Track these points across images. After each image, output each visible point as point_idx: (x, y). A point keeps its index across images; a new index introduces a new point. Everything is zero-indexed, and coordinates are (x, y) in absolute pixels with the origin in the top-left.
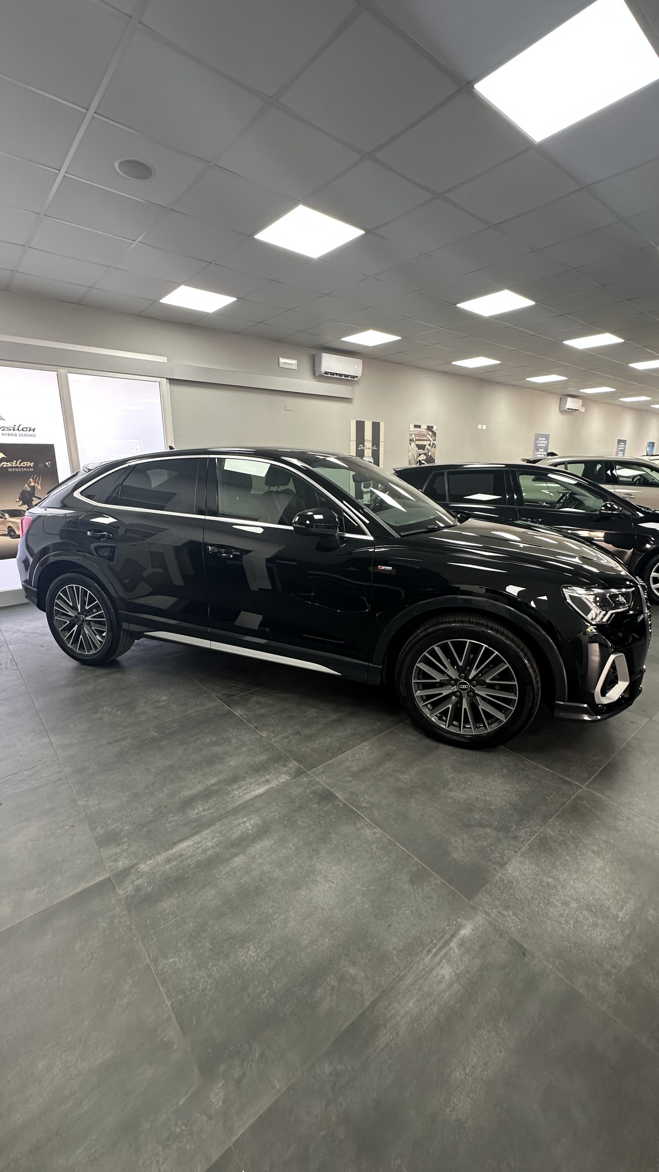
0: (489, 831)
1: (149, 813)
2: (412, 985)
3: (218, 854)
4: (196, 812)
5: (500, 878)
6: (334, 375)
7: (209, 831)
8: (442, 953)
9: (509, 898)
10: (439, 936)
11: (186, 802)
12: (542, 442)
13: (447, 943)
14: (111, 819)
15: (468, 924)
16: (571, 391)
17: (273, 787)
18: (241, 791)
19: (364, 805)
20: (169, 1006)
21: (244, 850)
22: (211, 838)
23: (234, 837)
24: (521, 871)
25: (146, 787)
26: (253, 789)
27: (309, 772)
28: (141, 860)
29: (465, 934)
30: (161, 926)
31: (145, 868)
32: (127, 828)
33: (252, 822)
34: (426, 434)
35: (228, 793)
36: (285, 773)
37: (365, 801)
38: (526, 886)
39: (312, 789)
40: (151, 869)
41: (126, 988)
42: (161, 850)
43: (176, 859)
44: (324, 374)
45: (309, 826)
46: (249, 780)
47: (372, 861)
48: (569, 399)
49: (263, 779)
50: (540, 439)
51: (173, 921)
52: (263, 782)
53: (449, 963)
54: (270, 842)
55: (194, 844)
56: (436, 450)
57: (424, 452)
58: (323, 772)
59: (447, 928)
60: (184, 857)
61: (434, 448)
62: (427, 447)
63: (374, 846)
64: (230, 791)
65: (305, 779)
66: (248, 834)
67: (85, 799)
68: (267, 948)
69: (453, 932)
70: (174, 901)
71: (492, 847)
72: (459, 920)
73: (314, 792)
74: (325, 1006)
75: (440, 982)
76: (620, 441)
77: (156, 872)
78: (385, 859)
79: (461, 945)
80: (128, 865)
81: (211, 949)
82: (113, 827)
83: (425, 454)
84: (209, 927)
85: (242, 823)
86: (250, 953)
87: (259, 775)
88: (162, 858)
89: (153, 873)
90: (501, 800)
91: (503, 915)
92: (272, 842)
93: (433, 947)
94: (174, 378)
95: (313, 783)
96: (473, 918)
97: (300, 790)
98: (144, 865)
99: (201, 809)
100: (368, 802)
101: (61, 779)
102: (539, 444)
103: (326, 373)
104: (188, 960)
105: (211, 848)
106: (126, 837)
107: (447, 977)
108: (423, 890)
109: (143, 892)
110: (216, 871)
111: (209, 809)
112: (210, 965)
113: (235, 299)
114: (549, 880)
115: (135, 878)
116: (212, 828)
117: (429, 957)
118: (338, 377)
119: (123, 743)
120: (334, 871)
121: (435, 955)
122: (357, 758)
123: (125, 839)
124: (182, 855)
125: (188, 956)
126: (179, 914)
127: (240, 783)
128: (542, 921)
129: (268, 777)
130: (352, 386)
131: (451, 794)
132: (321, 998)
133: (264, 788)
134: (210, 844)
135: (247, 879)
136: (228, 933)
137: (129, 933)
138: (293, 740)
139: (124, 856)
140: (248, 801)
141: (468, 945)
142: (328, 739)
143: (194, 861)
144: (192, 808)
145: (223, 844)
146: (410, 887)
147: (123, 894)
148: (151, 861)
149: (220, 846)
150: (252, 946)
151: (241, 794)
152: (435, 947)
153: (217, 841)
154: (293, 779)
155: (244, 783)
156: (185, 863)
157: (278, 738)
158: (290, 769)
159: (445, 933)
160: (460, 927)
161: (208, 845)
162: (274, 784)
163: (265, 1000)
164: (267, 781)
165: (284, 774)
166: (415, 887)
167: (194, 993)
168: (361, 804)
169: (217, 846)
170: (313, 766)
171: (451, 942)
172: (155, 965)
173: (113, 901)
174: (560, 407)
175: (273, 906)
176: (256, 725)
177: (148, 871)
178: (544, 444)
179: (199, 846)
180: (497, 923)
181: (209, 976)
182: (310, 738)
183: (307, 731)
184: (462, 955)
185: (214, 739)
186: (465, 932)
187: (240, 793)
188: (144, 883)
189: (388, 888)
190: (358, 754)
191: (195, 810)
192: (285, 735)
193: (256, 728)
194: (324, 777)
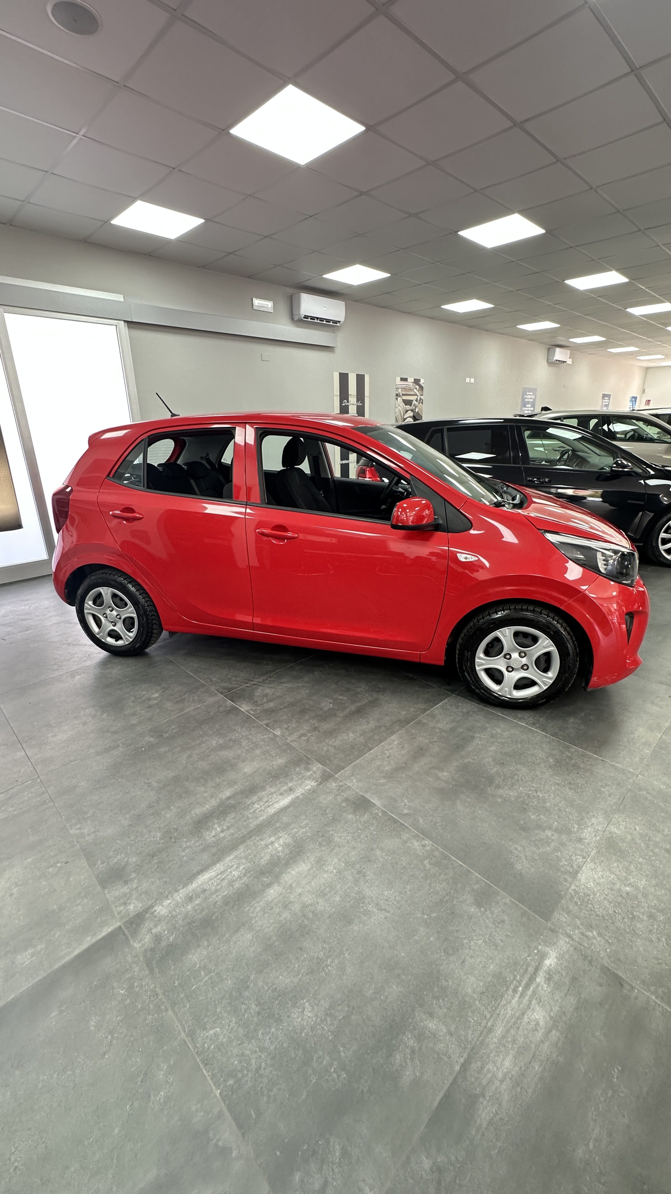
0: (549, 834)
1: (158, 839)
2: (504, 1037)
3: (247, 885)
4: (213, 833)
5: (574, 890)
6: (314, 319)
7: (232, 857)
8: (529, 992)
9: (590, 915)
10: (521, 971)
11: (199, 822)
12: (529, 397)
13: (532, 979)
14: (113, 849)
15: (551, 952)
16: (560, 340)
17: (299, 796)
18: (263, 803)
19: (405, 811)
20: (218, 1095)
21: (277, 878)
22: (236, 866)
23: (263, 862)
24: (595, 880)
25: (150, 807)
26: (275, 801)
27: (337, 776)
28: (156, 901)
29: (551, 965)
30: (192, 987)
31: (161, 910)
32: (134, 859)
33: (282, 843)
34: (413, 388)
35: (247, 808)
36: (309, 778)
37: (406, 807)
38: (605, 898)
39: (343, 796)
40: (170, 912)
41: (161, 1075)
42: (179, 886)
43: (198, 896)
44: (304, 318)
45: (348, 842)
46: (269, 789)
47: (428, 881)
48: (558, 350)
49: (285, 788)
50: (528, 393)
51: (206, 979)
52: (285, 791)
53: (541, 1004)
54: (307, 866)
55: (218, 875)
56: (423, 406)
57: (411, 408)
58: (353, 775)
59: (528, 958)
60: (208, 892)
61: (421, 404)
62: (414, 402)
63: (426, 862)
64: (249, 805)
65: (334, 785)
66: (279, 858)
67: (78, 826)
68: (325, 1004)
69: (537, 964)
70: (205, 953)
71: (558, 853)
72: (540, 947)
73: (347, 800)
74: (408, 1076)
75: (535, 1030)
76: (604, 396)
77: (177, 916)
78: (442, 876)
79: (549, 979)
80: (141, 908)
81: (259, 1013)
82: (116, 860)
83: (412, 410)
84: (251, 983)
85: (270, 844)
86: (306, 1012)
87: (280, 783)
88: (181, 896)
89: (173, 916)
90: (555, 796)
91: (587, 937)
92: (309, 866)
93: (518, 984)
94: (133, 320)
95: (343, 788)
96: (555, 943)
97: (330, 797)
98: (161, 907)
99: (219, 829)
100: (410, 808)
101: (45, 802)
102: (526, 398)
103: (306, 317)
104: (232, 1030)
105: (238, 878)
106: (133, 872)
107: (542, 1023)
108: (492, 913)
109: (163, 944)
110: (248, 908)
111: (228, 828)
112: (260, 1034)
113: (202, 221)
114: (628, 888)
115: (151, 925)
116: (235, 853)
117: (516, 999)
118: (319, 321)
119: (115, 752)
120: (387, 897)
121: (522, 995)
122: (388, 754)
123: (133, 875)
124: (204, 891)
125: (232, 1024)
126: (213, 968)
127: (260, 794)
128: (631, 941)
129: (290, 785)
130: (334, 332)
131: (500, 792)
132: (401, 1066)
133: (288, 798)
134: (236, 873)
135: (286, 915)
136: (276, 989)
137: (155, 1000)
138: (312, 738)
139: (134, 896)
140: (273, 816)
141: (556, 977)
142: (351, 735)
143: (220, 897)
144: (207, 829)
145: (252, 873)
146: (477, 910)
147: (140, 947)
148: (169, 902)
149: (248, 875)
150: (307, 1004)
151: (263, 808)
152: (520, 984)
153: (244, 868)
154: (319, 785)
155: (263, 793)
156: (211, 900)
157: (295, 736)
158: (315, 773)
159: (527, 966)
160: (543, 956)
161: (234, 875)
162: (299, 792)
163: (335, 1075)
164: (291, 789)
165: (309, 780)
166: (482, 909)
167: (247, 1075)
168: (402, 811)
169: (245, 875)
170: (340, 768)
171: (536, 976)
172: (193, 1040)
173: (129, 958)
174: (548, 359)
175: (324, 948)
176: (266, 722)
177: (167, 914)
178: (531, 399)
179: (223, 877)
180: (582, 948)
181: (262, 1049)
182: (330, 734)
183: (326, 726)
184: (552, 993)
185: (221, 741)
186: (550, 962)
187: (261, 807)
188: (164, 931)
189: (453, 913)
190: (388, 750)
191: (212, 832)
192: (301, 732)
193: (267, 725)
194: (354, 781)
